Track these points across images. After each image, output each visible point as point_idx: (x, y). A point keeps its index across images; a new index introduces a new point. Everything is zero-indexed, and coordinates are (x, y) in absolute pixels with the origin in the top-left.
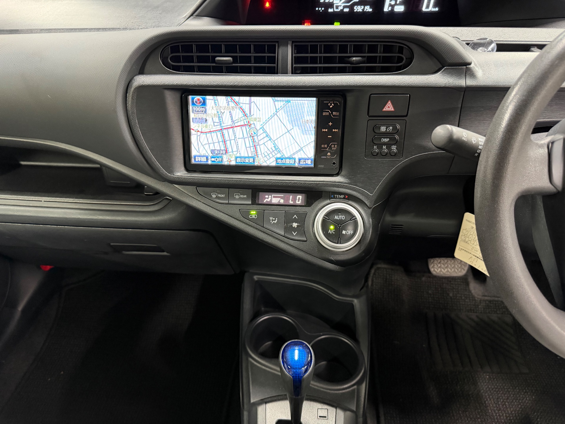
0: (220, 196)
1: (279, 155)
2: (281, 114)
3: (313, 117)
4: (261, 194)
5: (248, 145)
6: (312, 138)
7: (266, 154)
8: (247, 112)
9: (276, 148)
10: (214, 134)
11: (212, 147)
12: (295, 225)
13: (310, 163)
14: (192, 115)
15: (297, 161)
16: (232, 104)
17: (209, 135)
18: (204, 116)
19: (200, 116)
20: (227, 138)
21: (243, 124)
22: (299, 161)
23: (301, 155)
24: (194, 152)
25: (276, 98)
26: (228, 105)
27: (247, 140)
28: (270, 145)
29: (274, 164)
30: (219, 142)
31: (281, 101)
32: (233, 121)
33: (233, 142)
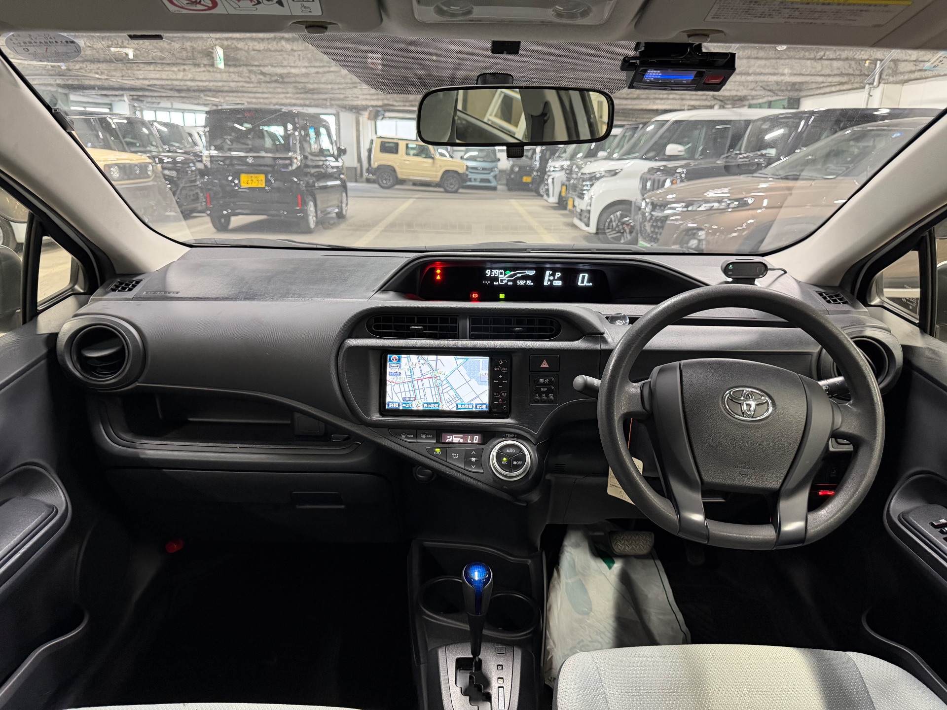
0: (408, 436)
1: (459, 402)
2: (462, 369)
3: (486, 372)
4: (443, 434)
5: (434, 393)
6: (486, 387)
7: (449, 401)
8: (434, 367)
9: (457, 395)
10: (406, 385)
11: (404, 396)
12: (473, 459)
13: (484, 408)
14: (389, 370)
15: (474, 406)
16: (422, 361)
17: (402, 386)
18: (399, 370)
19: (396, 370)
20: (416, 388)
21: (429, 376)
22: (476, 407)
23: (478, 401)
24: (388, 400)
25: (458, 357)
26: (419, 362)
27: (433, 389)
28: (452, 393)
29: (455, 409)
30: (410, 391)
31: (461, 359)
32: (422, 374)
33: (421, 391)
